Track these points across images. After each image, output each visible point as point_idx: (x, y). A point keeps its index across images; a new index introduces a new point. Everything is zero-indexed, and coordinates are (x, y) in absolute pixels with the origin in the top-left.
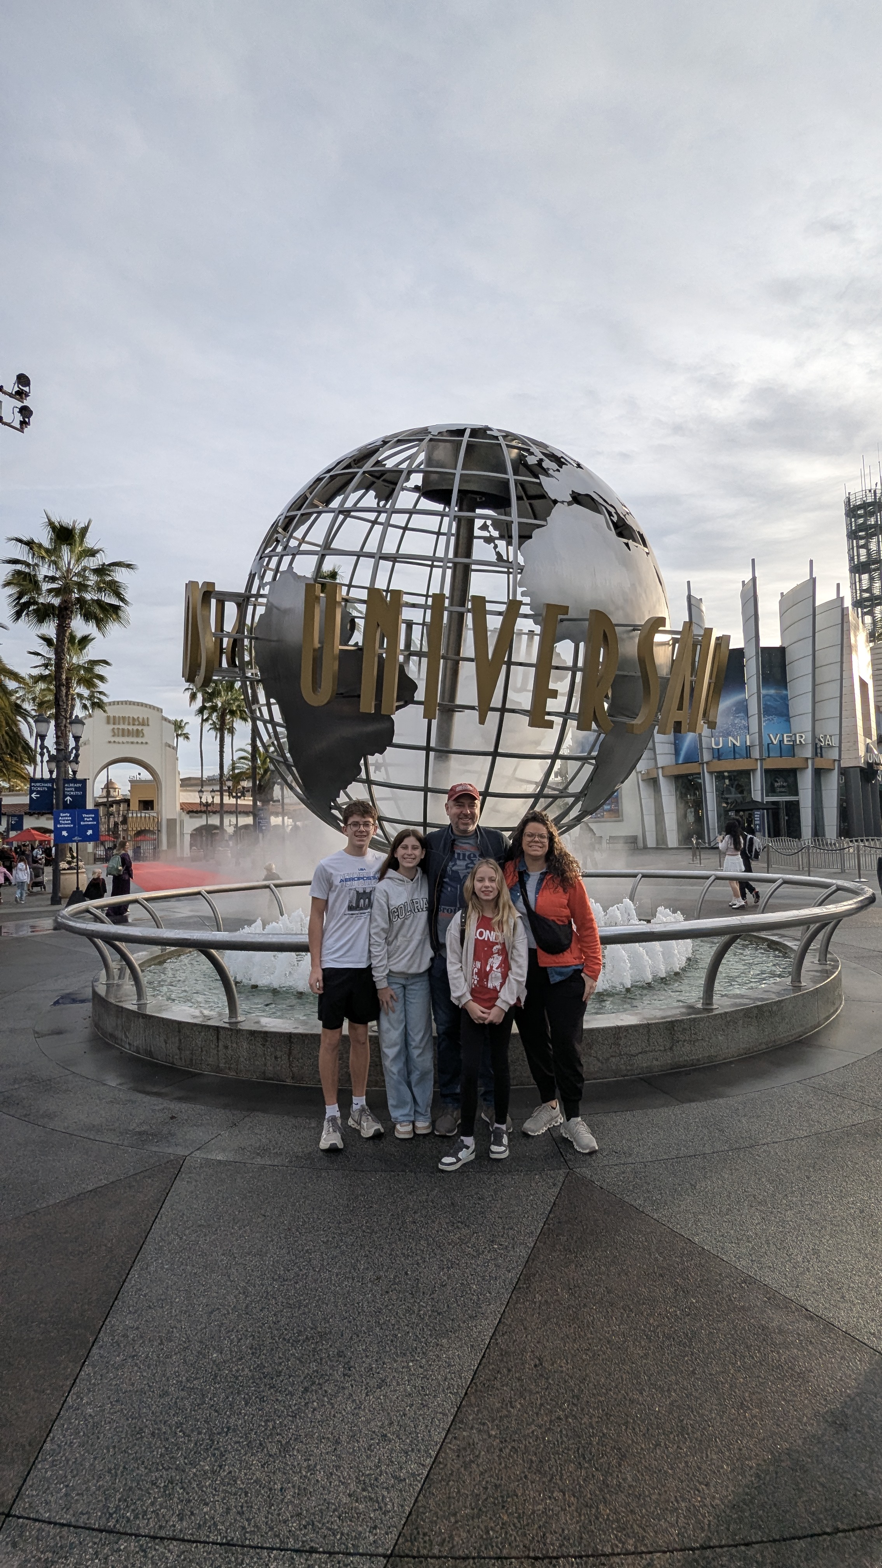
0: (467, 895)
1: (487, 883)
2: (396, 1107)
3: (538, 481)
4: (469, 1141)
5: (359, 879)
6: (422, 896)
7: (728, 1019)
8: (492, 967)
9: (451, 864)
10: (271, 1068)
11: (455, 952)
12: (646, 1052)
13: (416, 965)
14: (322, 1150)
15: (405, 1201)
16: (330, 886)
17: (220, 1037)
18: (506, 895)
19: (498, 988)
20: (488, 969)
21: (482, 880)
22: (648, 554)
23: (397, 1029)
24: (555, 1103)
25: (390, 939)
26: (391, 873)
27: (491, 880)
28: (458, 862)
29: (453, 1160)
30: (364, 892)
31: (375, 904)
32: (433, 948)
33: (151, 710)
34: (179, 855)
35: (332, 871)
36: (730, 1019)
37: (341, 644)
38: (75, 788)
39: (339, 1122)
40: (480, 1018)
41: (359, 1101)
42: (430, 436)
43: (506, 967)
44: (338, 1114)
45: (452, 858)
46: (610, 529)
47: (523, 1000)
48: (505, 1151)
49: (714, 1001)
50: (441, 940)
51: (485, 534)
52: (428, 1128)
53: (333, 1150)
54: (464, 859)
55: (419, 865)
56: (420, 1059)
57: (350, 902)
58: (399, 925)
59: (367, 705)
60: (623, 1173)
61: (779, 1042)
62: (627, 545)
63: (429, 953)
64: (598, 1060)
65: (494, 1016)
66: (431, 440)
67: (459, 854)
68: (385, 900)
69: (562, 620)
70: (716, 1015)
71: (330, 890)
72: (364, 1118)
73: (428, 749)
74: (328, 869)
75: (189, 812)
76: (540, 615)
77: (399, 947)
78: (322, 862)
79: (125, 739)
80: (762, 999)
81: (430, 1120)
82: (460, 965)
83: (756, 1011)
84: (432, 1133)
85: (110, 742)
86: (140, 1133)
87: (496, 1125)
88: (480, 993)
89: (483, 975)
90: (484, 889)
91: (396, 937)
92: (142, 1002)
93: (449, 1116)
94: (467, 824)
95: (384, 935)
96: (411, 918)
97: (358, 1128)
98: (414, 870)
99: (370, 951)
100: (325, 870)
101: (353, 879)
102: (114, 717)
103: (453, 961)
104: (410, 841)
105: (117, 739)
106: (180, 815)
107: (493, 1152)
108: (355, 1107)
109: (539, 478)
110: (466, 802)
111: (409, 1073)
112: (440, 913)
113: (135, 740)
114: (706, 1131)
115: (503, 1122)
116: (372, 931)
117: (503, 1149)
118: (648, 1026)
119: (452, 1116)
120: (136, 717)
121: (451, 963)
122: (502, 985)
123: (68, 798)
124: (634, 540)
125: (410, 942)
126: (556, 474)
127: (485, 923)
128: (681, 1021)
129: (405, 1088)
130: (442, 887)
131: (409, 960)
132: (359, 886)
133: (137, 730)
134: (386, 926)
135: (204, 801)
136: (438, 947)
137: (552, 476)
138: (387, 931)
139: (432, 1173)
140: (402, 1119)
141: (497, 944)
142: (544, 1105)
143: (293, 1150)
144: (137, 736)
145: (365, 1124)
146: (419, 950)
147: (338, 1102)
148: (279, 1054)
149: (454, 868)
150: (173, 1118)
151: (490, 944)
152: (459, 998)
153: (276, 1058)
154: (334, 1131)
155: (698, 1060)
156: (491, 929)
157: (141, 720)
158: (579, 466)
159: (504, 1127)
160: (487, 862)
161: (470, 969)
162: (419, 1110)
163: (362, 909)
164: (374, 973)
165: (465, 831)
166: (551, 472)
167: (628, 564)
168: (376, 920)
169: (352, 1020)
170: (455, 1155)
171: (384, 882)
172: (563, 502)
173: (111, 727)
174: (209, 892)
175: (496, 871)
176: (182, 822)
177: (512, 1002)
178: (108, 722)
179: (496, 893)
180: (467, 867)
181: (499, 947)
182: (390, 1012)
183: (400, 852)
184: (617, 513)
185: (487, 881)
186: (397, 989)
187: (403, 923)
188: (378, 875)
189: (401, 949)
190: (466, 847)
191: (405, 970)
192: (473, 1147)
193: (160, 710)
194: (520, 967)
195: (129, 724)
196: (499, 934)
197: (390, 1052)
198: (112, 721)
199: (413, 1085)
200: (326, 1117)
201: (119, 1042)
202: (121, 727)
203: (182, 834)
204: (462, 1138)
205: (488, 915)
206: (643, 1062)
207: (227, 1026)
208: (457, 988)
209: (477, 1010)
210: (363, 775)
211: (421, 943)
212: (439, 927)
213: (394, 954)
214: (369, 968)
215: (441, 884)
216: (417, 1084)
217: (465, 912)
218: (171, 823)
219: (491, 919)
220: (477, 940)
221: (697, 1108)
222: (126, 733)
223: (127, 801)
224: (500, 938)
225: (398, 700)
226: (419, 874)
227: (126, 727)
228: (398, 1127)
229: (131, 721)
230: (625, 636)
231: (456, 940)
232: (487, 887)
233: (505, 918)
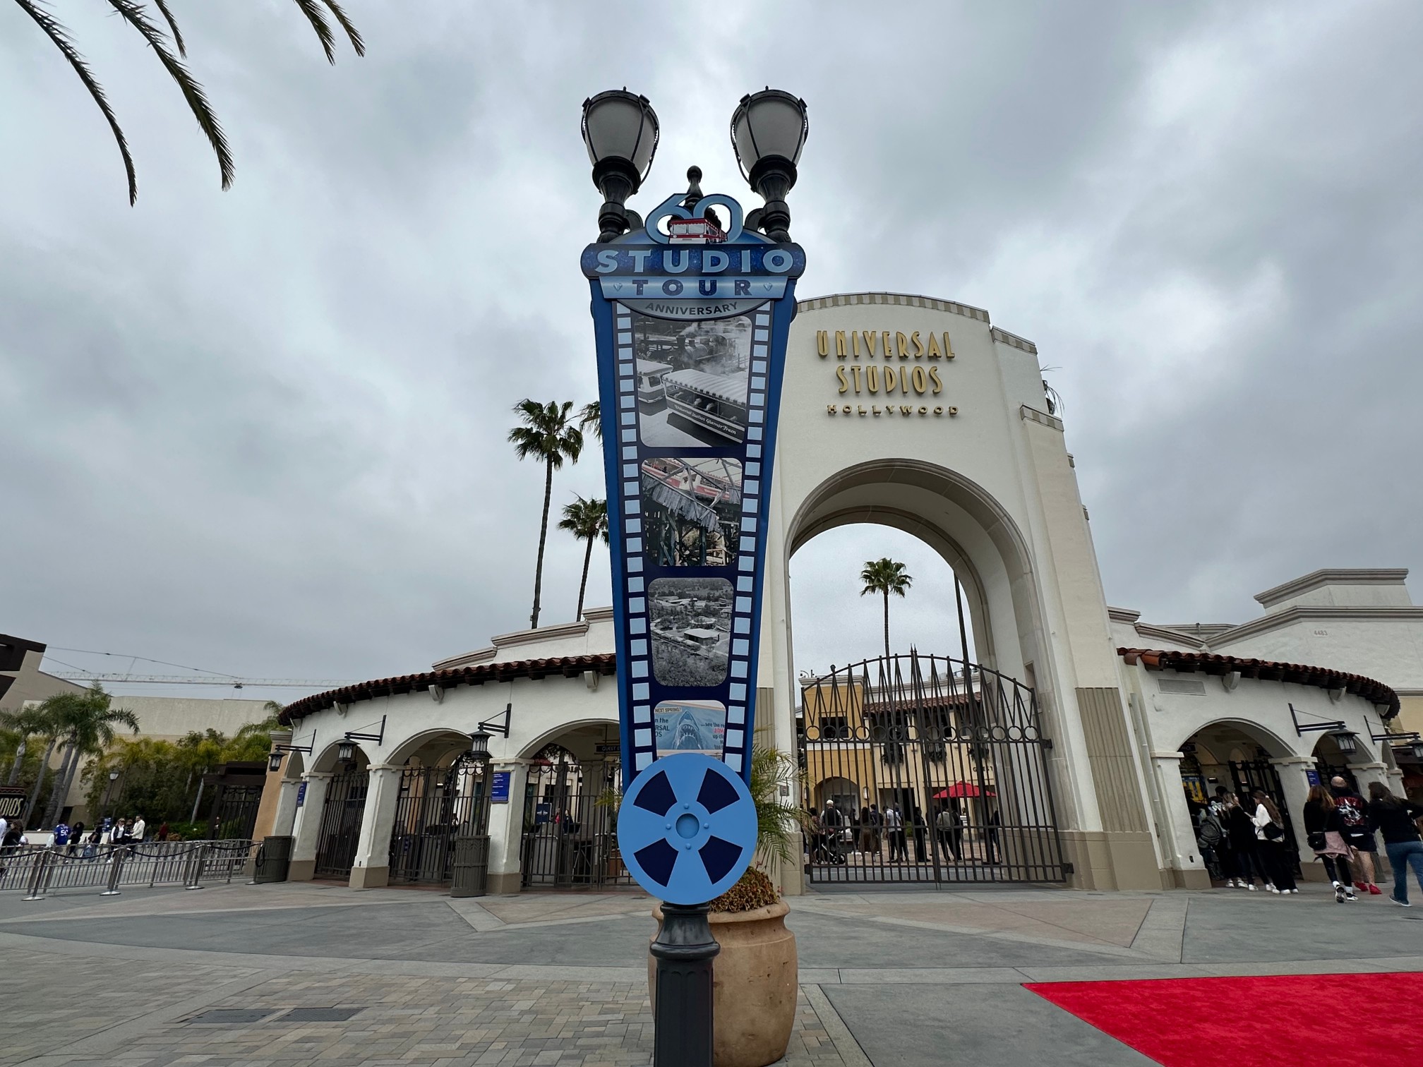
33: (955, 319)
34: (1161, 863)
79: (881, 404)
85: (831, 413)
105: (852, 404)
113: (915, 405)
120: (909, 338)
133: (917, 375)
144: (918, 394)
173: (833, 366)
176: (1137, 708)
178: (823, 357)
195: (888, 358)
198: (833, 348)
202: (864, 366)
227: (879, 366)
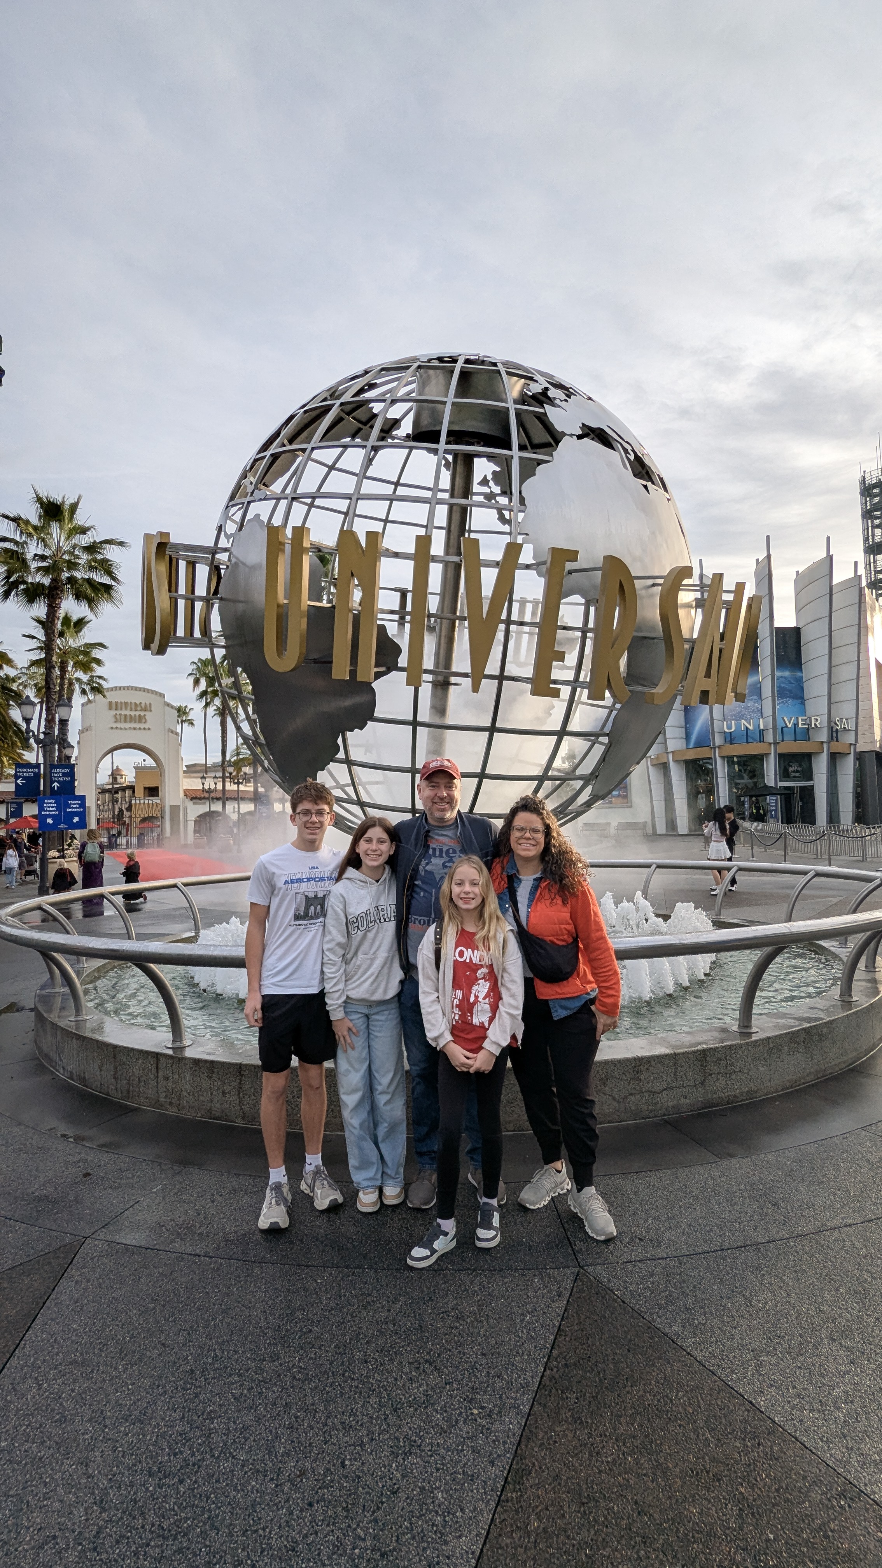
0: (444, 903)
1: (467, 888)
2: (358, 1168)
3: (542, 410)
4: (449, 1225)
5: (309, 880)
6: (388, 901)
7: (771, 1046)
8: (477, 997)
9: (423, 863)
10: (218, 1105)
11: (429, 978)
12: (672, 1088)
13: (381, 990)
14: (262, 1231)
15: (357, 1320)
16: (272, 889)
17: (160, 1065)
18: (493, 904)
19: (486, 1025)
20: (472, 999)
21: (461, 883)
22: (669, 500)
23: (357, 1071)
24: (561, 1165)
25: (349, 956)
26: (351, 872)
27: (474, 883)
28: (433, 860)
29: (427, 1252)
30: (316, 896)
31: (330, 912)
32: (403, 967)
33: (153, 696)
34: (182, 842)
35: (274, 869)
36: (772, 1045)
37: (310, 599)
38: (63, 773)
39: (285, 1190)
40: (463, 1065)
41: (313, 1160)
42: (418, 363)
43: (495, 995)
44: (284, 1180)
45: (425, 854)
46: (626, 468)
47: (520, 1037)
48: (495, 1236)
49: (753, 1022)
50: (411, 960)
51: (486, 490)
52: (398, 1196)
53: (274, 1231)
54: (441, 856)
55: (386, 863)
56: (388, 1107)
57: (297, 909)
58: (358, 939)
59: (341, 670)
60: (652, 1275)
61: (830, 1071)
62: (646, 487)
63: (398, 974)
64: (614, 1099)
65: (481, 1062)
66: (419, 367)
67: (434, 849)
68: (342, 907)
69: (570, 572)
70: (756, 1041)
71: (272, 893)
72: (318, 1183)
73: (415, 723)
74: (267, 865)
75: (192, 799)
76: (544, 563)
77: (359, 966)
78: (263, 858)
79: (128, 725)
80: (809, 1020)
81: (402, 1185)
82: (436, 995)
83: (803, 1035)
84: (404, 1203)
85: (112, 728)
86: (39, 1199)
87: (485, 1200)
88: (462, 1031)
89: (466, 1007)
90: (463, 895)
91: (356, 953)
92: (80, 1018)
93: (426, 1182)
94: (443, 810)
95: (341, 952)
96: (374, 931)
97: (311, 1194)
98: (381, 870)
99: (322, 972)
100: (265, 868)
101: (300, 880)
102: (116, 703)
103: (427, 990)
104: (376, 833)
105: (119, 725)
106: (184, 801)
107: (480, 1239)
108: (308, 1168)
109: (544, 408)
110: (442, 781)
111: (376, 1125)
112: (411, 925)
113: (137, 725)
114: (755, 1205)
115: (492, 1197)
116: (326, 947)
117: (492, 1233)
118: (674, 1056)
119: (430, 1181)
120: (138, 703)
121: (424, 992)
122: (491, 1019)
123: (56, 784)
124: (653, 483)
125: (372, 960)
126: (563, 404)
127: (465, 939)
128: (715, 1050)
129: (369, 1146)
130: (413, 891)
131: (373, 983)
132: (310, 889)
133: (140, 716)
134: (343, 940)
135: (206, 787)
136: (409, 968)
137: (559, 407)
138: (345, 947)
139: (398, 1270)
140: (365, 1184)
141: (482, 966)
142: (546, 1167)
143: (224, 1228)
144: (140, 722)
145: (319, 1192)
146: (386, 970)
147: (286, 1162)
148: (227, 1088)
149: (428, 868)
150: (87, 1175)
151: (473, 967)
152: (436, 1039)
153: (224, 1093)
154: (278, 1204)
155: (735, 1096)
156: (474, 948)
157: (143, 705)
158: (590, 399)
159: (494, 1202)
160: (469, 860)
161: (448, 1000)
162: (389, 1172)
163: (312, 918)
164: (327, 1000)
165: (442, 820)
166: (557, 402)
167: (647, 509)
168: (330, 933)
169: (301, 1059)
170: (428, 1245)
171: (340, 883)
172: (571, 435)
173: (113, 712)
174: (186, 885)
175: (480, 871)
176: (185, 809)
177: (505, 1044)
178: (110, 708)
179: (479, 900)
180: (444, 866)
181: (484, 970)
182: (349, 1050)
183: (363, 846)
184: (633, 451)
185: (467, 884)
186: (357, 1020)
187: (364, 937)
188: (336, 875)
189: (361, 970)
190: (443, 840)
191: (366, 996)
192: (452, 1232)
193: (162, 696)
194: (513, 996)
195: (131, 710)
196: (485, 954)
197: (350, 1099)
198: (114, 707)
199: (380, 1139)
200: (270, 1183)
201: (54, 1064)
202: (123, 712)
203: (186, 821)
204: (439, 1220)
205: (470, 928)
206: (668, 1101)
207: (170, 1052)
208: (433, 1025)
209: (459, 1055)
210: (341, 755)
211: (388, 962)
212: (410, 943)
213: (353, 977)
214: (322, 994)
215: (412, 887)
216: (383, 1140)
217: (440, 926)
218: (175, 809)
219: (474, 934)
220: (456, 961)
221: (740, 1168)
222: (128, 719)
223: (132, 788)
224: (486, 958)
225: (376, 666)
226: (387, 874)
227: (128, 713)
228: (361, 1194)
229: (133, 707)
230: (643, 592)
231: (429, 962)
232: (468, 893)
233: (492, 933)
